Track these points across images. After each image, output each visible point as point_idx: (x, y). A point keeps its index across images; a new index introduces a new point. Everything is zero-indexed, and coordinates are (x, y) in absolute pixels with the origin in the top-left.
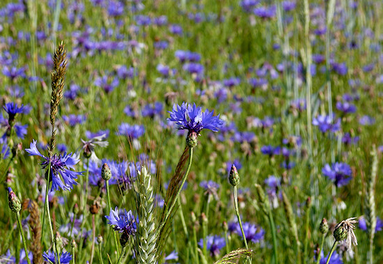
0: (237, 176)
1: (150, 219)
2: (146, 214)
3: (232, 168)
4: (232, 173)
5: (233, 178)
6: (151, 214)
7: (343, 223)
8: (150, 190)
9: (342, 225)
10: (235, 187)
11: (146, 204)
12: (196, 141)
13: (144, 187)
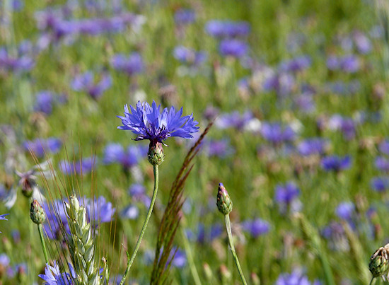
0: (228, 200)
1: (92, 270)
2: (85, 265)
3: (220, 189)
4: (219, 196)
5: (222, 203)
6: (93, 264)
7: (381, 251)
8: (87, 229)
9: (380, 254)
10: (228, 216)
11: (84, 249)
12: (161, 155)
13: (77, 226)
